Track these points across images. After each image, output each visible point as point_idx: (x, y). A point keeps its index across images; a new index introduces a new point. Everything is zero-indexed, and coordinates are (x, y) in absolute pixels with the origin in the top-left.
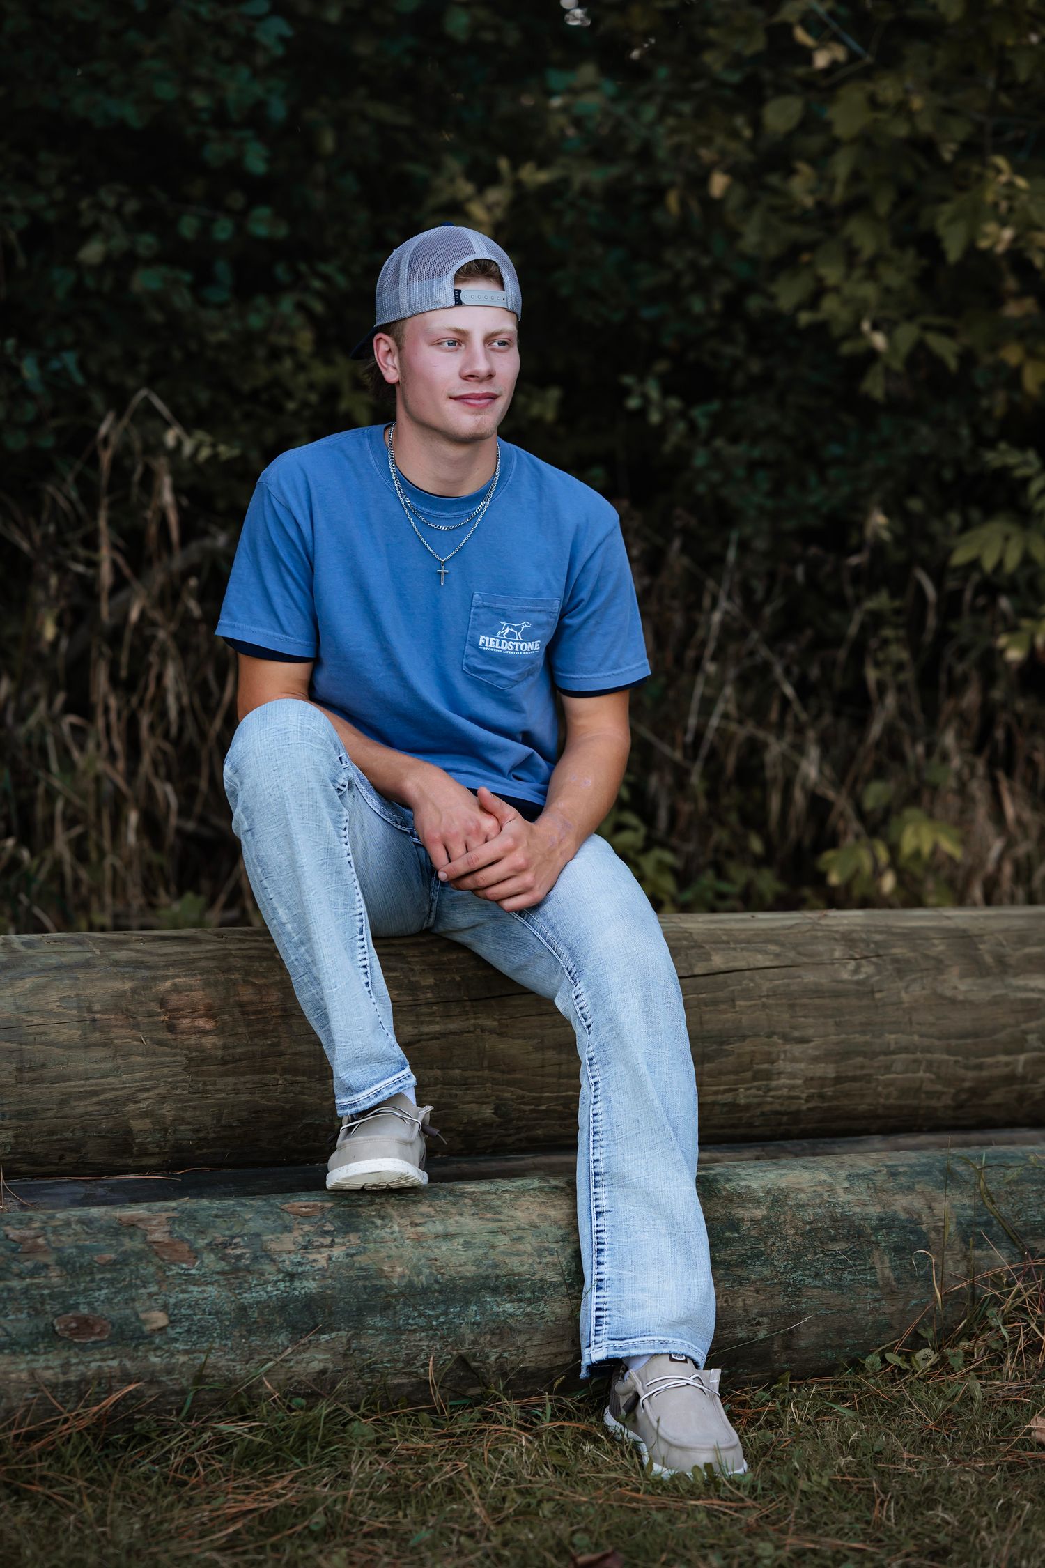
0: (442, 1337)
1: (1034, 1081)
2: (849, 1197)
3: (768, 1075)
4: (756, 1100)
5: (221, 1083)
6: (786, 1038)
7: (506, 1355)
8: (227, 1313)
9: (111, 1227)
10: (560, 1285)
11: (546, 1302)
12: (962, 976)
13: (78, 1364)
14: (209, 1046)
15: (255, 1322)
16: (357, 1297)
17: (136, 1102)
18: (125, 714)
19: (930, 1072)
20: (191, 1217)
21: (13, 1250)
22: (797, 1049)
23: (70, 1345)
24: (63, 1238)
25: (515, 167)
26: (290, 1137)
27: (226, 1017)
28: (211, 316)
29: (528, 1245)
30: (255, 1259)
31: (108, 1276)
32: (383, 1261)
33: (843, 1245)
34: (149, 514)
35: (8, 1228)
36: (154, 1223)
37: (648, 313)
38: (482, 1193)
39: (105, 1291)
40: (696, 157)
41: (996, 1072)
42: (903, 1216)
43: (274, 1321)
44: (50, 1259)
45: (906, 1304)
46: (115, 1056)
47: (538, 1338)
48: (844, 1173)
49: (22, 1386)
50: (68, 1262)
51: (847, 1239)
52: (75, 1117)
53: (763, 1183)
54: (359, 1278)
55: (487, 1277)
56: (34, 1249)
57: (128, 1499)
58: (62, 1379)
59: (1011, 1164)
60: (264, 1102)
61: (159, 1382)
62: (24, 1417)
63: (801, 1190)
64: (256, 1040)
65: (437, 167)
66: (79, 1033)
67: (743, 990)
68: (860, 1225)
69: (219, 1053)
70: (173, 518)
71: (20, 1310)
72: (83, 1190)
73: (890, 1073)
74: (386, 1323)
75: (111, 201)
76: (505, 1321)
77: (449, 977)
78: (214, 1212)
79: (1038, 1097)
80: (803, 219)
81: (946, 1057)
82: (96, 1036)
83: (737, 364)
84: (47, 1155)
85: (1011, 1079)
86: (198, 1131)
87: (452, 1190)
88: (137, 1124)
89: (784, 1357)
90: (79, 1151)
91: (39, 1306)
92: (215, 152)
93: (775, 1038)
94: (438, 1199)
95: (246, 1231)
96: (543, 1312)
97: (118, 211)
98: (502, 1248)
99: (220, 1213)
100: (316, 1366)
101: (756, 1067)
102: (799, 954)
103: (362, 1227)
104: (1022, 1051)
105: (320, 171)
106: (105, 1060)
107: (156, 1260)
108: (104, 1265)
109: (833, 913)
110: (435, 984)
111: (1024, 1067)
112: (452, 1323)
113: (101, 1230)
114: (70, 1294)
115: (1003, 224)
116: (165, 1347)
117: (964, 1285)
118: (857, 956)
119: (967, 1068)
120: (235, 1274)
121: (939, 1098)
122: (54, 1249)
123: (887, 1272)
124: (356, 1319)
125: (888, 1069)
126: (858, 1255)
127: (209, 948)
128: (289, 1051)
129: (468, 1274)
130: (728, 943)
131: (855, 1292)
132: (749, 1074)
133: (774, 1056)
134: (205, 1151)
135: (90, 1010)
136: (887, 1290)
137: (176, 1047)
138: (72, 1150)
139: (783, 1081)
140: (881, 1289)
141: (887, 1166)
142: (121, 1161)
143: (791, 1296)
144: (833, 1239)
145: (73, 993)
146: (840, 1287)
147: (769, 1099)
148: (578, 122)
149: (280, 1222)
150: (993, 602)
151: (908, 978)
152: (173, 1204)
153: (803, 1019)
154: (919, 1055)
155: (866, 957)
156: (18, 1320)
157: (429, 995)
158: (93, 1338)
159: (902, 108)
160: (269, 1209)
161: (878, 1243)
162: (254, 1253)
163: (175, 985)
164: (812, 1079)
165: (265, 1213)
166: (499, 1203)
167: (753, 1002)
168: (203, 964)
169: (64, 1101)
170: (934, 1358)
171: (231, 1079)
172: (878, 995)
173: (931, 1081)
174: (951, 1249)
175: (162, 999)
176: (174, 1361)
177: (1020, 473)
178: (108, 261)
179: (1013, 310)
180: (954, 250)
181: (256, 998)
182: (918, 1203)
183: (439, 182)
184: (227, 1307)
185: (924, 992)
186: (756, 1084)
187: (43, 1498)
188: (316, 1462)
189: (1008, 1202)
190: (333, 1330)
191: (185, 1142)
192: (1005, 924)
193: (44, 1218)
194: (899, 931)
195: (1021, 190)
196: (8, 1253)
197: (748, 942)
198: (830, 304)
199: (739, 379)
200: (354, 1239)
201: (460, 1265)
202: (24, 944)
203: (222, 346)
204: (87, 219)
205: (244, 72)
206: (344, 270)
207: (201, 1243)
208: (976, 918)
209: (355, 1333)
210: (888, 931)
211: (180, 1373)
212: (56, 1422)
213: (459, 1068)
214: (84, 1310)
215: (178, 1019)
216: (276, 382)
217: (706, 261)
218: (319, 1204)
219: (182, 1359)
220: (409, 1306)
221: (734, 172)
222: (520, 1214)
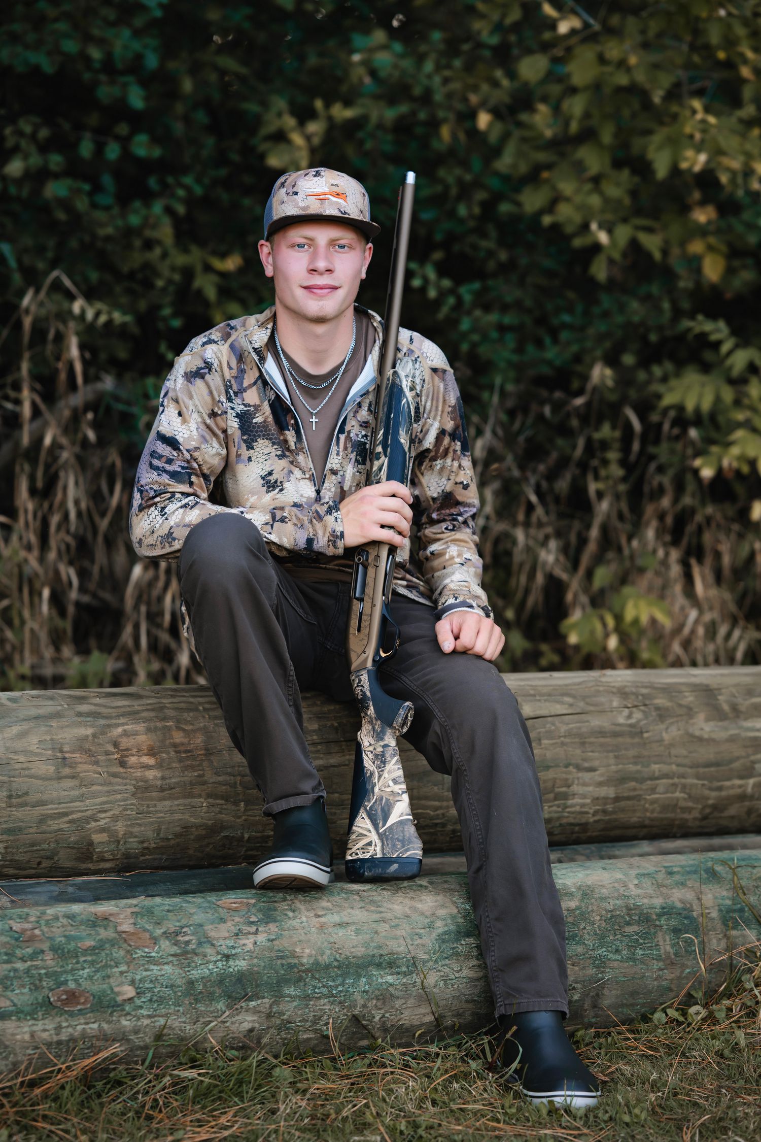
0: (340, 1003)
2: (639, 891)
3: (565, 796)
4: (556, 815)
5: (161, 805)
6: (579, 768)
7: (387, 1015)
8: (179, 986)
9: (89, 920)
10: (428, 961)
11: (417, 974)
12: (708, 720)
13: (68, 1027)
14: (151, 777)
15: (200, 993)
16: (277, 972)
17: (97, 821)
18: (40, 514)
19: (685, 792)
20: (149, 912)
21: (17, 939)
22: (587, 776)
23: (62, 1012)
24: (54, 930)
25: (328, 105)
26: (211, 846)
27: (164, 755)
28: (100, 215)
29: (403, 931)
30: (200, 944)
31: (89, 958)
32: (295, 944)
33: (635, 928)
34: (60, 365)
35: (11, 922)
36: (122, 916)
37: (425, 215)
38: (366, 891)
39: (87, 971)
40: (465, 100)
41: (732, 792)
42: (679, 905)
43: (214, 992)
44: (45, 946)
45: (682, 972)
46: (80, 786)
47: (411, 1002)
48: (633, 872)
49: (26, 1044)
50: (59, 949)
51: (638, 923)
52: (50, 833)
53: (574, 881)
54: (278, 958)
55: (374, 955)
56: (32, 939)
57: (110, 1131)
58: (55, 1038)
59: (756, 864)
60: (192, 820)
61: (128, 1040)
62: (27, 1069)
63: (603, 886)
64: (186, 773)
65: (265, 104)
66: (53, 768)
67: (546, 732)
68: (647, 913)
69: (159, 783)
70: (78, 367)
71: (23, 986)
72: (57, 888)
73: (655, 793)
74: (298, 992)
75: (28, 129)
76: (387, 989)
77: (329, 724)
78: (167, 908)
80: (544, 146)
81: (695, 781)
82: (67, 771)
83: (491, 254)
84: (29, 861)
85: (743, 797)
86: (143, 842)
87: (344, 889)
88: (97, 838)
89: (592, 1014)
90: (52, 859)
91: (37, 982)
92: (106, 92)
93: (571, 768)
94: (335, 896)
95: (191, 923)
96: (415, 982)
97: (33, 137)
98: (384, 934)
99: (171, 908)
100: (246, 1026)
101: (557, 790)
102: (587, 704)
103: (278, 918)
104: (750, 776)
105: (180, 108)
106: (73, 788)
107: (125, 946)
108: (86, 950)
109: (609, 672)
110: (319, 729)
111: (753, 788)
112: (347, 991)
113: (82, 923)
114: (62, 973)
115: (699, 149)
116: (133, 1013)
117: (725, 957)
118: (630, 705)
119: (711, 789)
120: (185, 956)
121: (690, 812)
122: (48, 938)
123: (668, 948)
124: (276, 989)
125: (653, 790)
126: (646, 935)
127: (149, 702)
128: (211, 781)
129: (359, 954)
130: (534, 696)
131: (645, 964)
132: (551, 796)
133: (570, 782)
134: (147, 857)
135: (61, 751)
136: (668, 962)
137: (126, 778)
138: (47, 858)
139: (577, 800)
140: (664, 961)
141: (665, 867)
142: (84, 866)
143: (598, 967)
144: (628, 924)
145: (48, 738)
146: (634, 960)
147: (566, 814)
148: (373, 73)
149: (217, 915)
150: (685, 432)
151: (668, 722)
152: (134, 901)
153: (590, 754)
154: (676, 780)
155: (636, 706)
156: (22, 994)
157: (315, 737)
158: (79, 1007)
159: (622, 64)
160: (207, 905)
161: (661, 926)
162: (198, 939)
163: (125, 731)
164: (598, 798)
165: (205, 908)
166: (380, 898)
167: (554, 741)
168: (145, 714)
169: (43, 820)
170: (704, 1013)
171: (168, 803)
172: (646, 735)
173: (685, 799)
174: (715, 930)
175: (115, 742)
176: (139, 1023)
177: (714, 337)
178: (27, 175)
179: (699, 216)
180: (661, 170)
181: (186, 741)
182: (689, 896)
183: (268, 117)
184: (179, 982)
185: (680, 732)
186: (556, 803)
187: (46, 1132)
188: (251, 1101)
189: (756, 894)
190: (258, 998)
191: (132, 851)
192: (736, 680)
193: (38, 914)
194: (659, 686)
195: (711, 125)
196: (13, 942)
197: (550, 695)
198: (564, 210)
199: (492, 265)
200: (272, 927)
201: (353, 947)
202: (9, 699)
203: (108, 239)
204: (10, 142)
205: (126, 33)
206: (198, 180)
207: (159, 932)
208: (715, 676)
209: (275, 1001)
210: (651, 686)
211: (145, 1033)
212: (52, 1072)
214: (72, 985)
215: (128, 756)
216: (147, 266)
217: (468, 177)
218: (245, 901)
219: (146, 1022)
220: (316, 979)
221: (497, 113)
222: (396, 907)
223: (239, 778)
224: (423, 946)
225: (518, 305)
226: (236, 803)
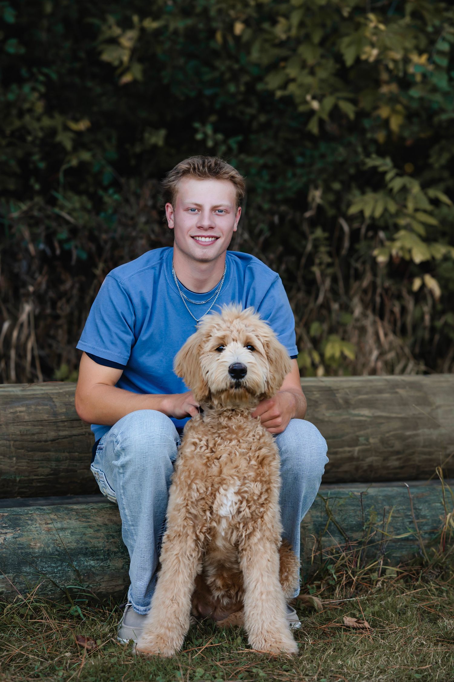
0: (59, 577)
1: (363, 460)
7: (91, 586)
10: (118, 552)
11: (110, 560)
12: (328, 409)
16: (18, 557)
25: (141, 20)
29: (102, 534)
32: (31, 540)
37: (208, 92)
38: (81, 509)
40: (228, 15)
41: (344, 455)
47: (106, 578)
54: (19, 548)
55: (82, 548)
59: (342, 497)
65: (104, 20)
74: (32, 570)
76: (90, 569)
79: (365, 468)
80: (282, 44)
83: (253, 117)
85: (351, 459)
87: (67, 508)
94: (59, 512)
96: (109, 565)
98: (90, 535)
103: (21, 525)
104: (357, 445)
105: (45, 23)
111: (358, 453)
112: (64, 570)
115: (373, 45)
124: (17, 567)
129: (72, 547)
150: (376, 234)
157: (63, 417)
166: (89, 514)
174: (311, 537)
177: (381, 169)
179: (384, 89)
180: (349, 60)
183: (104, 28)
189: (339, 515)
190: (6, 573)
192: (350, 384)
195: (381, 31)
198: (292, 88)
199: (255, 125)
200: (17, 530)
201: (69, 543)
208: (336, 382)
209: (17, 575)
213: (77, 452)
216: (23, 128)
217: (236, 67)
218: (2, 514)
220: (43, 562)
221: (247, 23)
222: (99, 519)
223: (12, 443)
224: (115, 543)
225: (270, 150)
226: (10, 458)
